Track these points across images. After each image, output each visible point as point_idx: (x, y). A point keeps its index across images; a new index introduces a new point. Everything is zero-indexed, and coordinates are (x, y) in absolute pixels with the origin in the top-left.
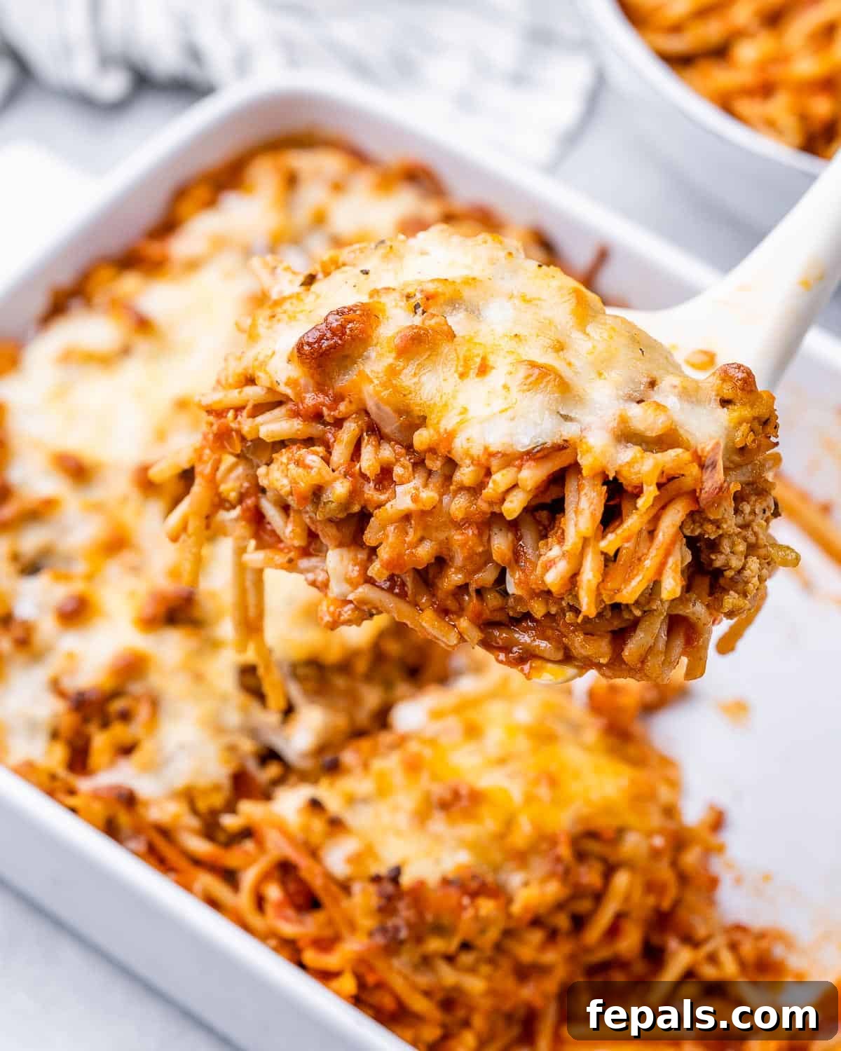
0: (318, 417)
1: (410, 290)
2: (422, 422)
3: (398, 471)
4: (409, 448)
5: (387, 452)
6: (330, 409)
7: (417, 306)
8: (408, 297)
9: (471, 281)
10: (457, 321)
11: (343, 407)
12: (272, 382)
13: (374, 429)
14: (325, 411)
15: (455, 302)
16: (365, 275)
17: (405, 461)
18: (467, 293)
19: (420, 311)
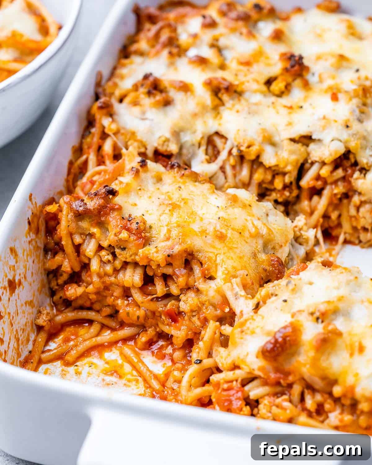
0: (278, 384)
1: (311, 310)
2: (335, 382)
3: (327, 406)
4: (330, 394)
5: (319, 397)
6: (284, 379)
7: (318, 319)
8: (312, 314)
9: (341, 299)
10: (339, 324)
11: (291, 379)
12: (250, 369)
13: (310, 387)
14: (282, 381)
15: (336, 312)
16: (285, 303)
17: (329, 401)
18: (341, 305)
19: (320, 321)
